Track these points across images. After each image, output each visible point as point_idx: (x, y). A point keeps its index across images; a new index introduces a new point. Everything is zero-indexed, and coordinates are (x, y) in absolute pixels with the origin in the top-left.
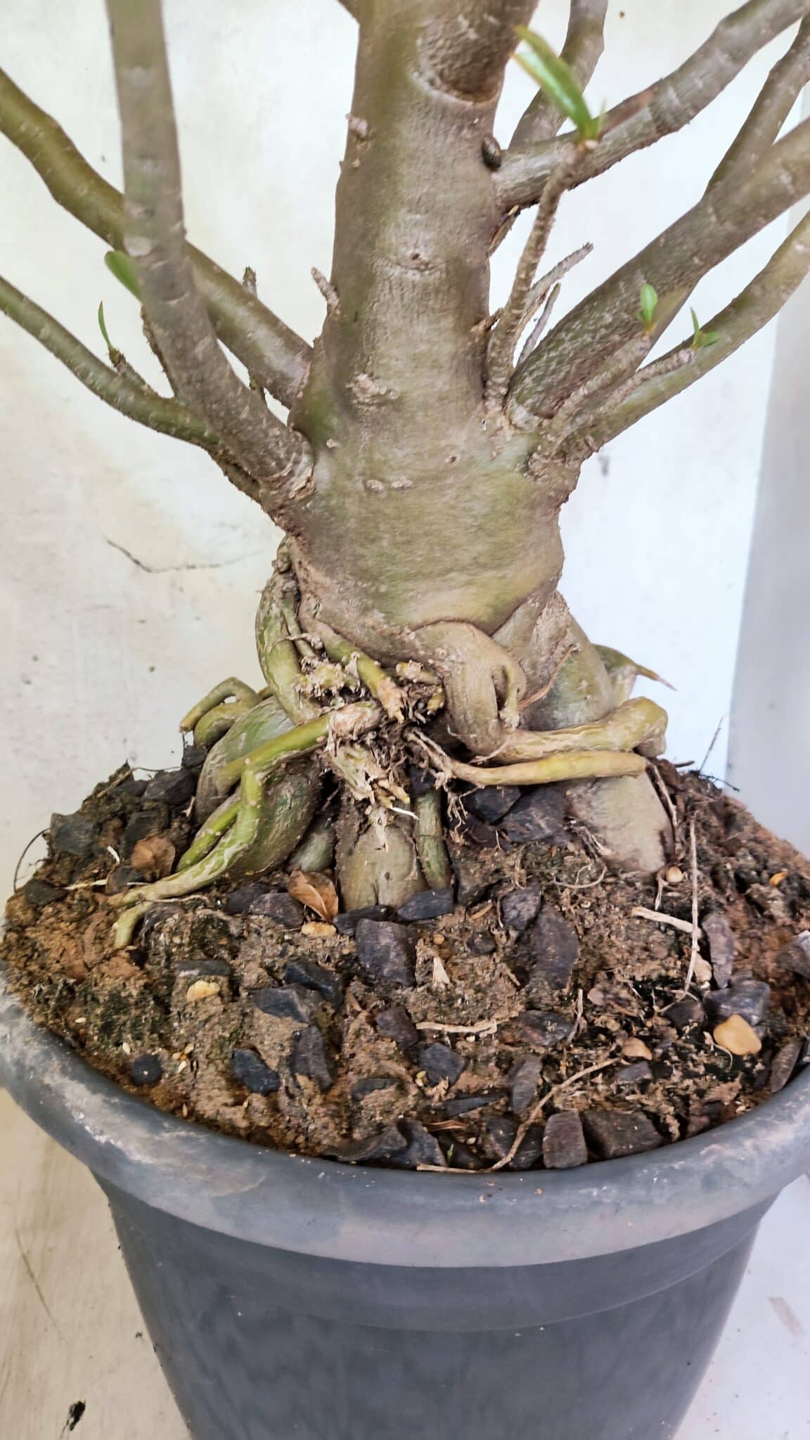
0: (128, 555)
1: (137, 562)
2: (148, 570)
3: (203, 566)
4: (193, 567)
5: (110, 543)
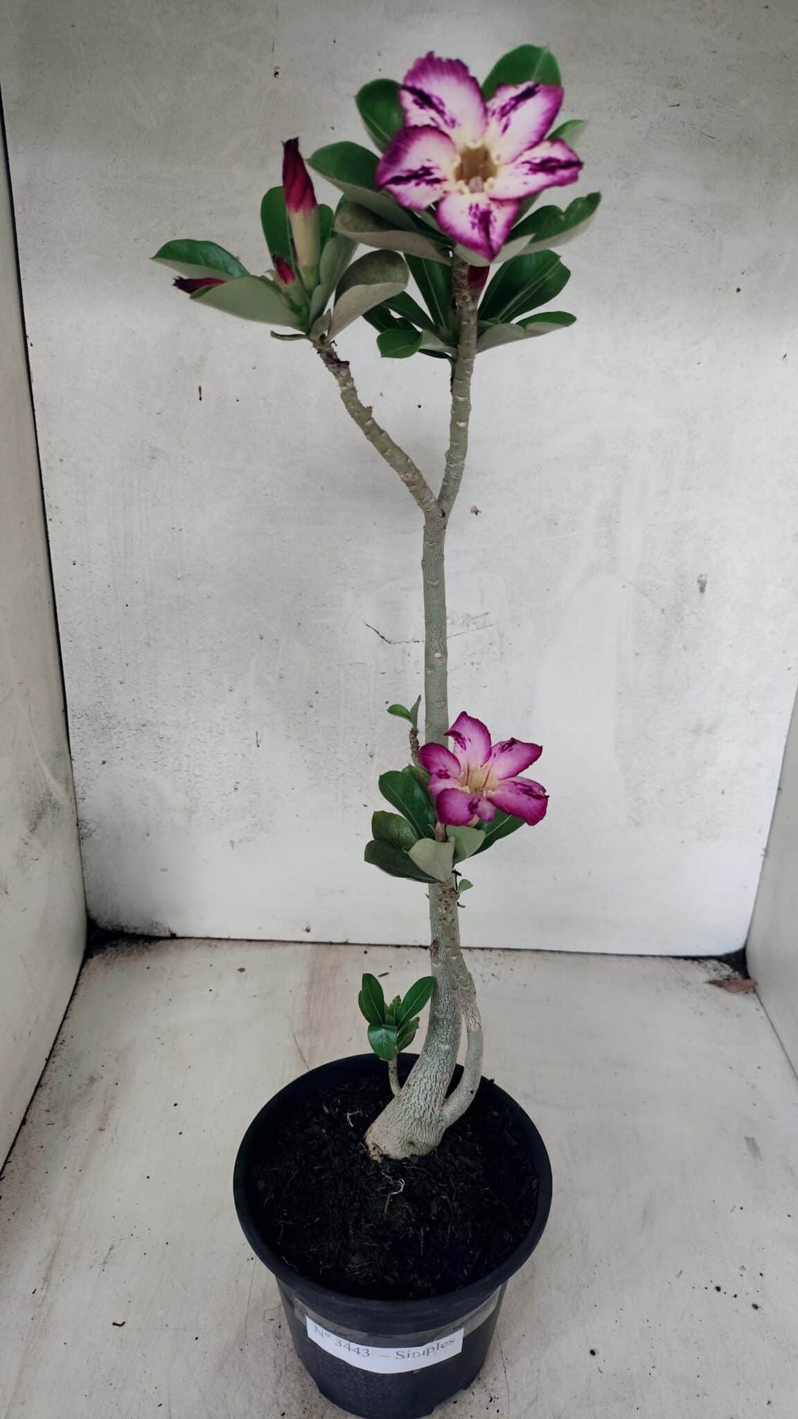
0: (378, 633)
1: (383, 638)
2: (389, 643)
4: (418, 642)
5: (368, 626)
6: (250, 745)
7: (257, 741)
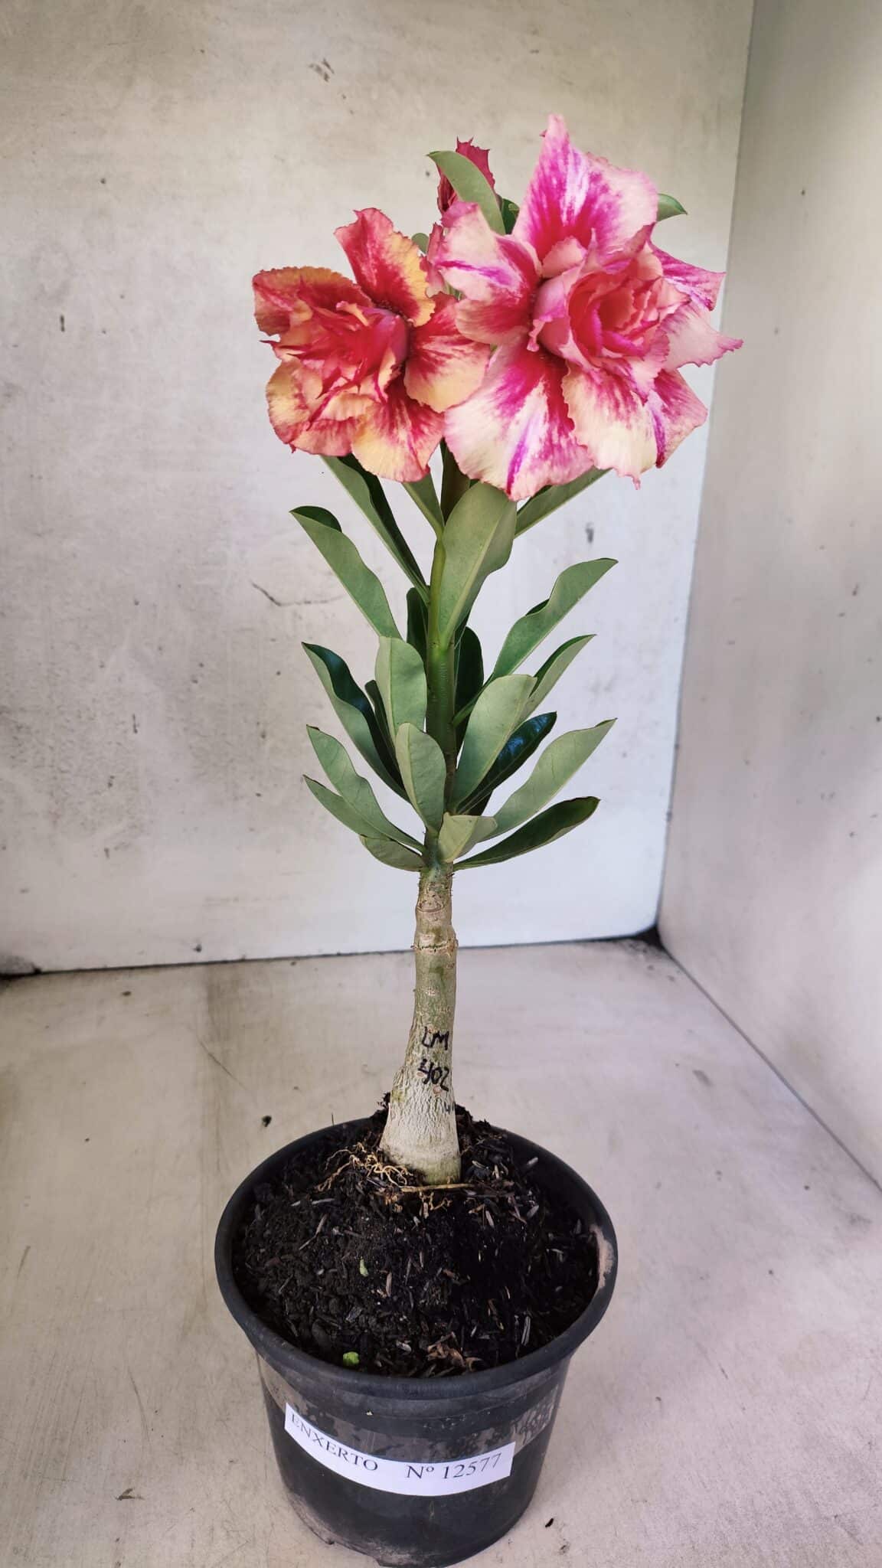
0: (266, 594)
1: (272, 599)
2: (278, 604)
3: (316, 602)
4: (309, 603)
5: (255, 586)
6: (125, 732)
7: (135, 726)
